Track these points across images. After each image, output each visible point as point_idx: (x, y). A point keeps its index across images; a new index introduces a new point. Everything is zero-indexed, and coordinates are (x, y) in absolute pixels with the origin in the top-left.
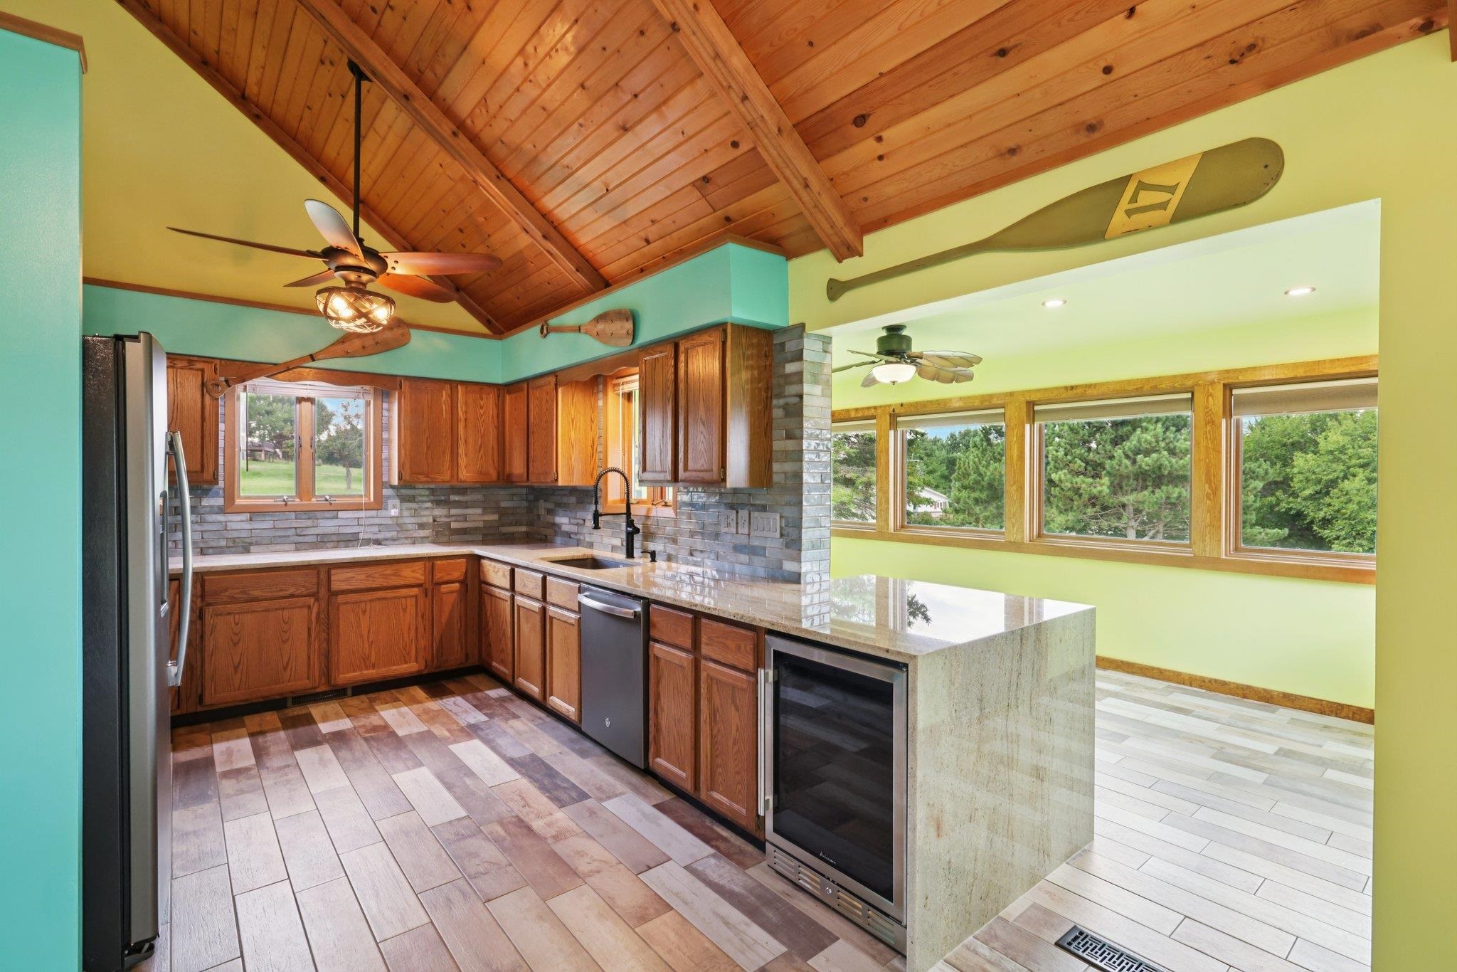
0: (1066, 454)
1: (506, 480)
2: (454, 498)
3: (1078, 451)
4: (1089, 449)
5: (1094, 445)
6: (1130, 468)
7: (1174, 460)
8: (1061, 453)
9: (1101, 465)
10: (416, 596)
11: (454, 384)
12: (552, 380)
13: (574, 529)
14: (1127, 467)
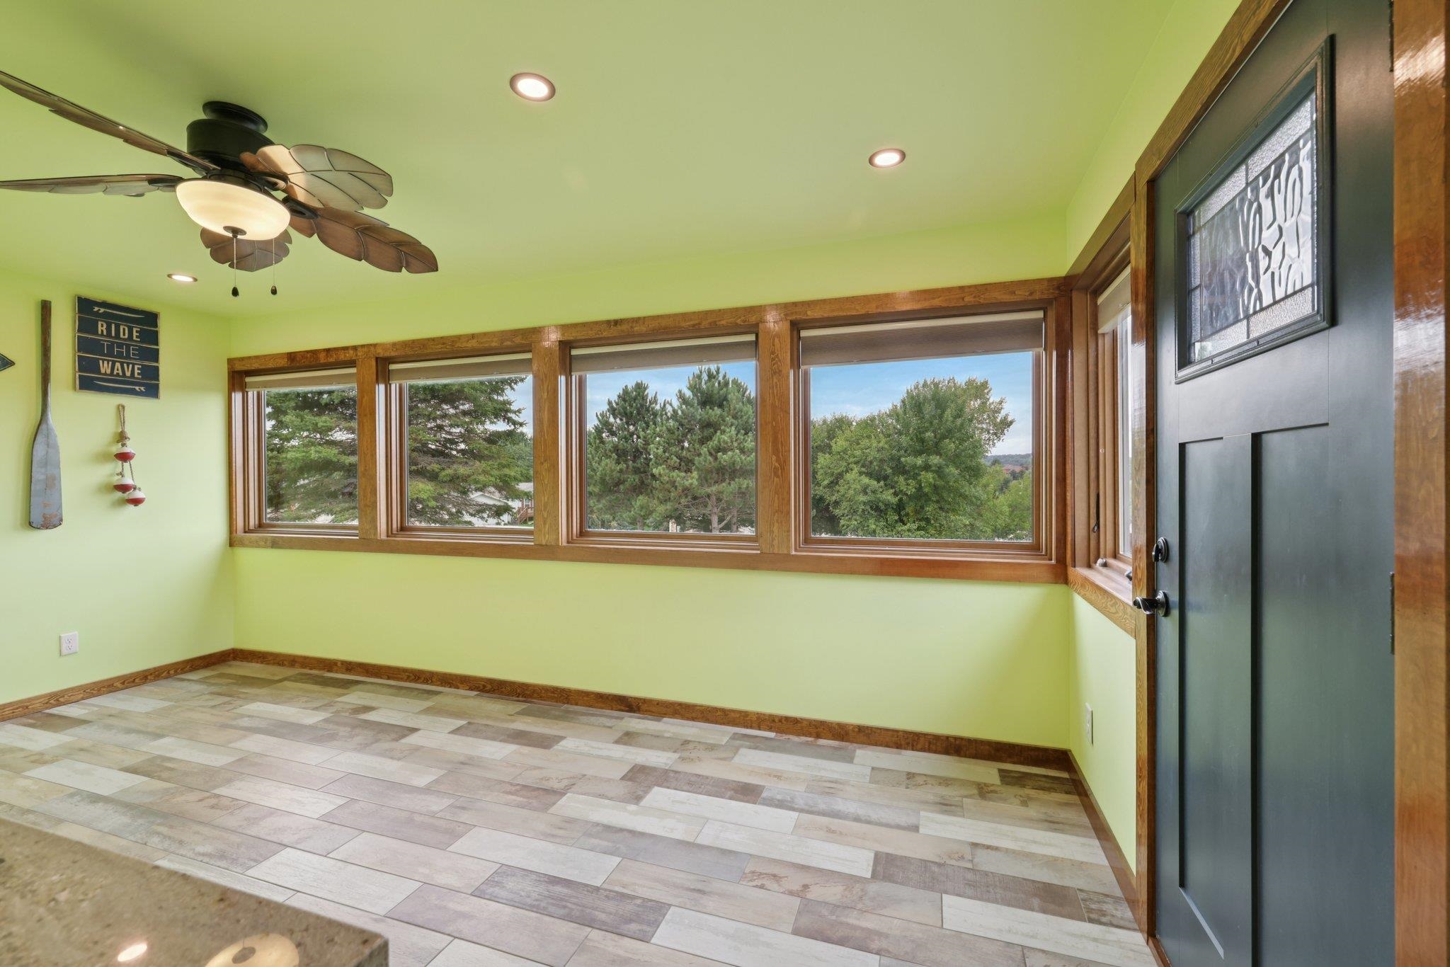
0: (664, 452)
3: (673, 449)
4: (683, 448)
5: (686, 444)
6: (713, 464)
7: (743, 458)
8: (660, 451)
9: (692, 462)
14: (710, 463)
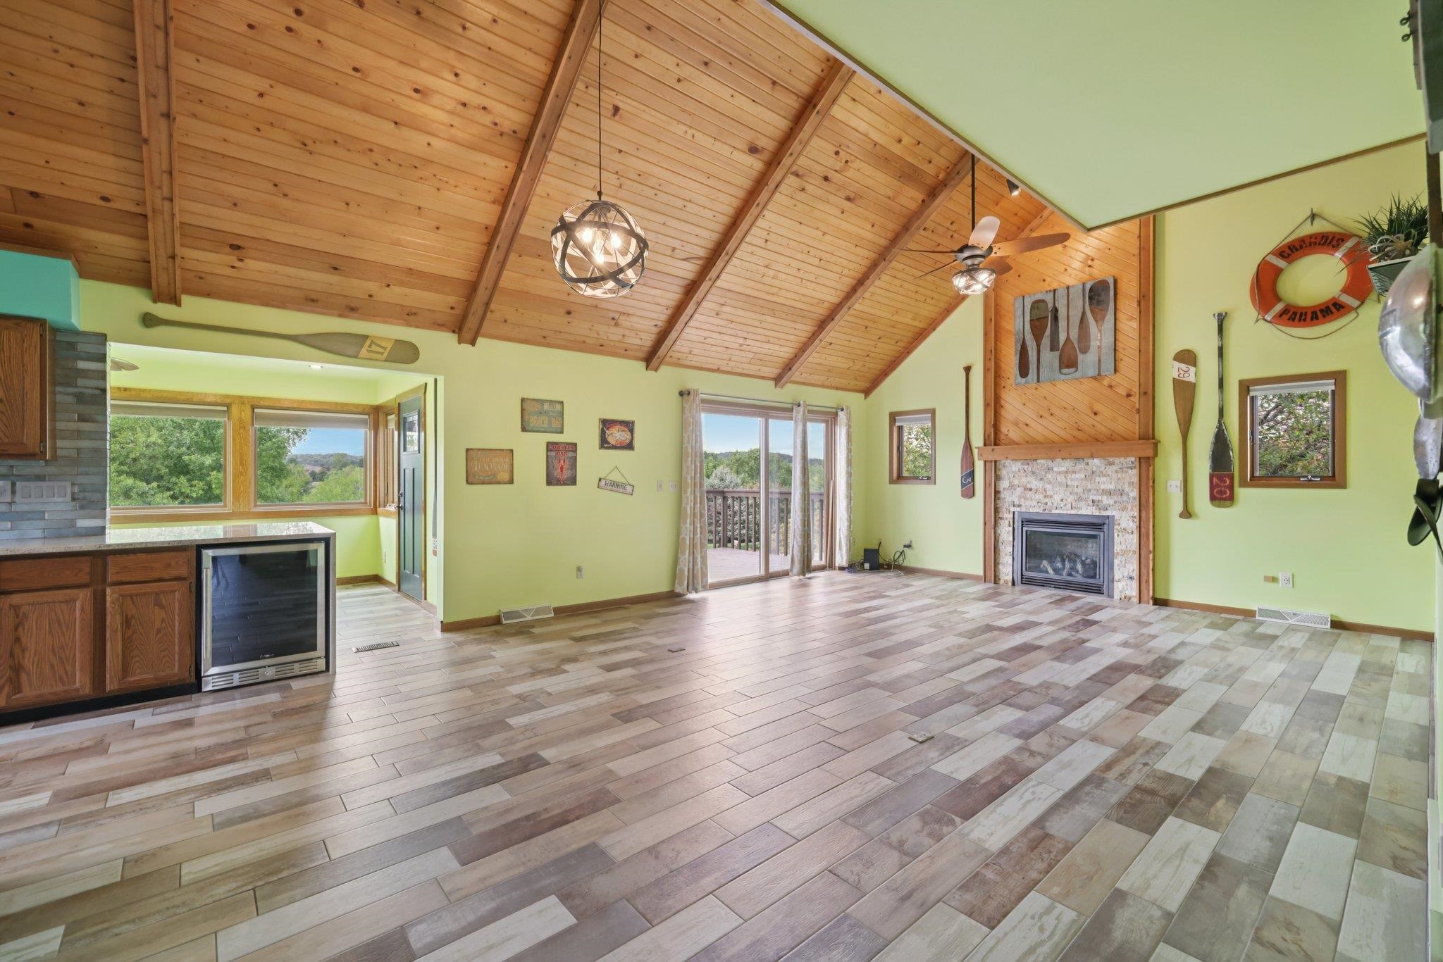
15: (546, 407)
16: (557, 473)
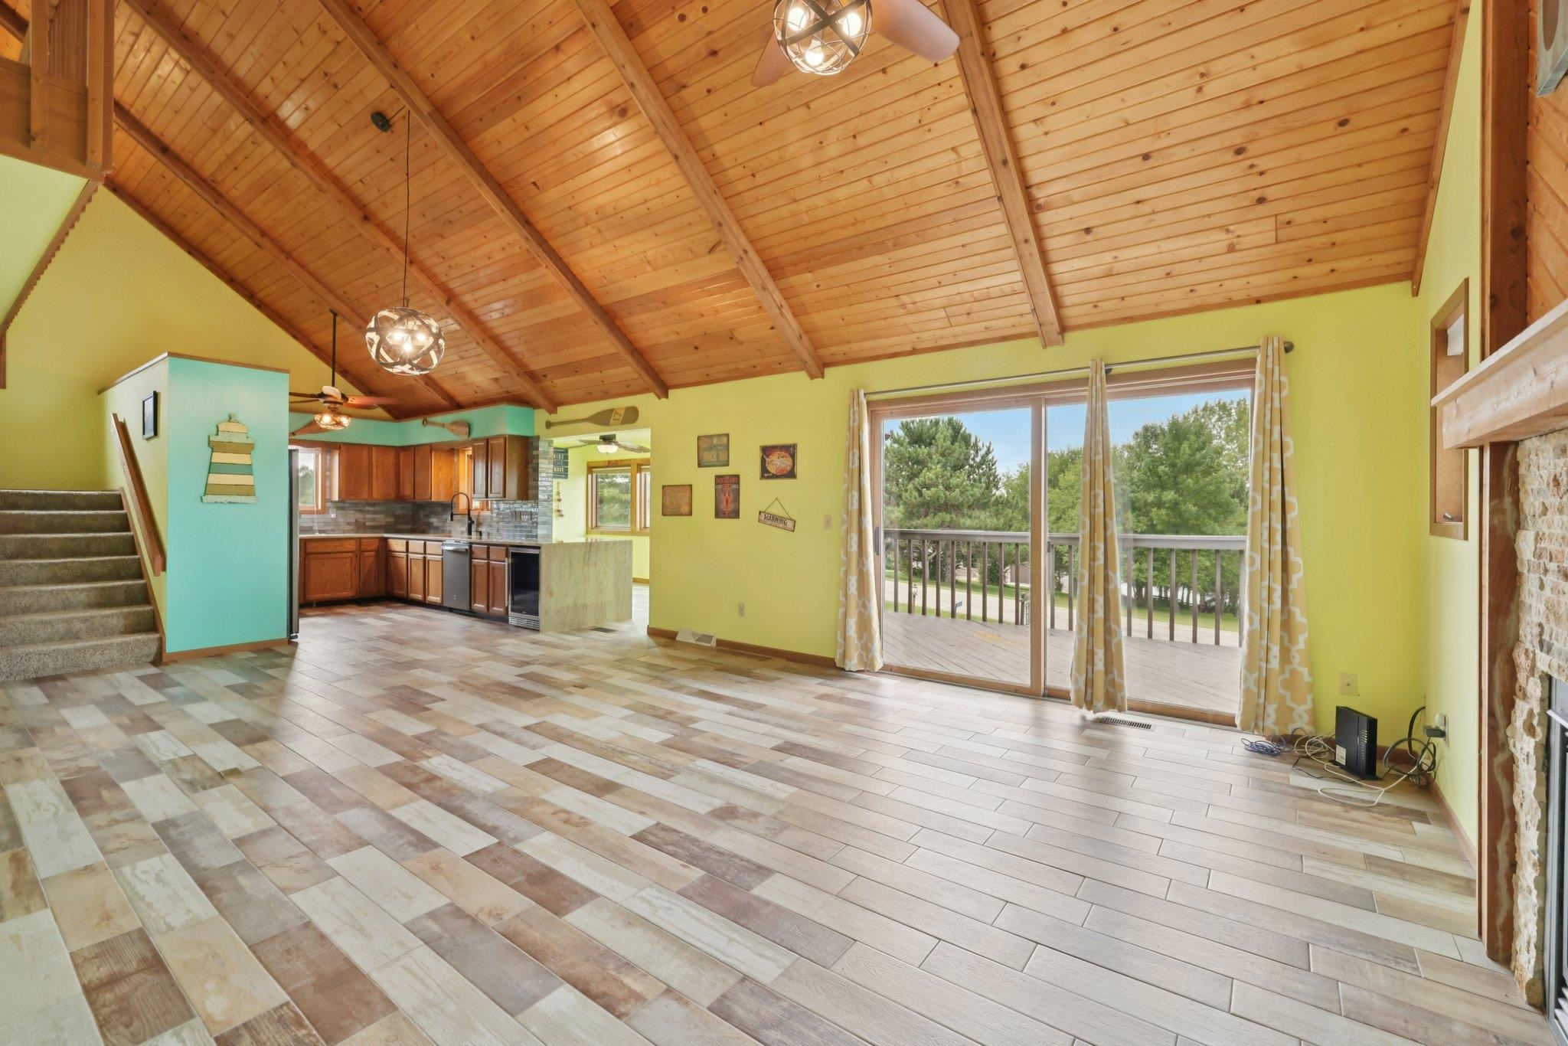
1: (400, 498)
2: (367, 508)
10: (351, 558)
11: (370, 447)
12: (429, 447)
13: (440, 524)
15: (715, 441)
16: (723, 506)
